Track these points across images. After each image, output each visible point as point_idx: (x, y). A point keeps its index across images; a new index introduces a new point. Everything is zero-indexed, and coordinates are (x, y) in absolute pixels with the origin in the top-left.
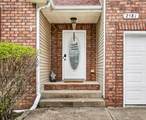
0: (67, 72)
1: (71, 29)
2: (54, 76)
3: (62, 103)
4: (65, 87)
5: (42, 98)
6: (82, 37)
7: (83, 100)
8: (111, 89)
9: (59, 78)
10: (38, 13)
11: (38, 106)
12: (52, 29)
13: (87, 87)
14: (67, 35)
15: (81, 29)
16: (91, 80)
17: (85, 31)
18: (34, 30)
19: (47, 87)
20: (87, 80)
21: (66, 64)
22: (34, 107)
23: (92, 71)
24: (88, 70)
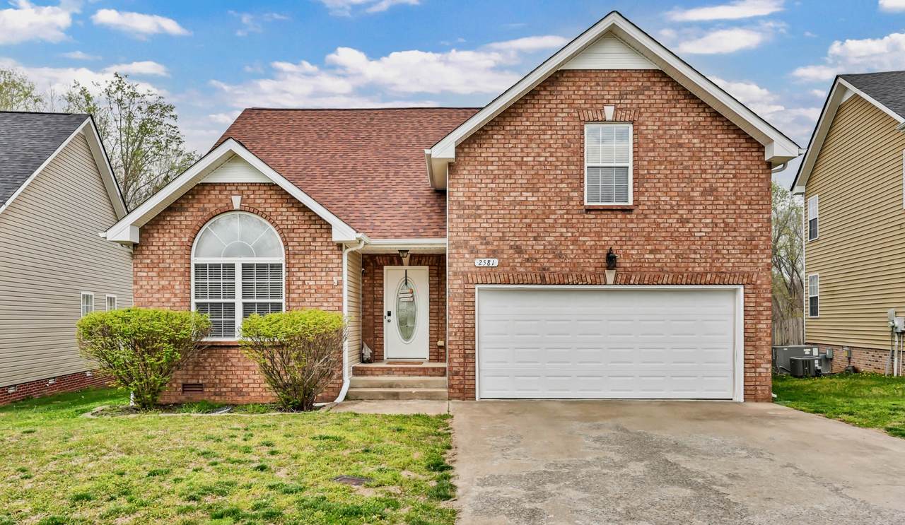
0: (394, 345)
1: (400, 263)
2: (367, 352)
3: (383, 393)
4: (389, 371)
5: (350, 387)
6: (420, 277)
7: (414, 391)
8: (457, 373)
9: (377, 356)
10: (345, 258)
11: (347, 398)
12: (365, 264)
13: (425, 371)
14: (392, 276)
15: (419, 263)
16: (438, 360)
17: (427, 268)
18: (340, 283)
19: (357, 372)
20: (430, 360)
21: (391, 330)
22: (340, 399)
23: (440, 343)
24: (432, 341)
